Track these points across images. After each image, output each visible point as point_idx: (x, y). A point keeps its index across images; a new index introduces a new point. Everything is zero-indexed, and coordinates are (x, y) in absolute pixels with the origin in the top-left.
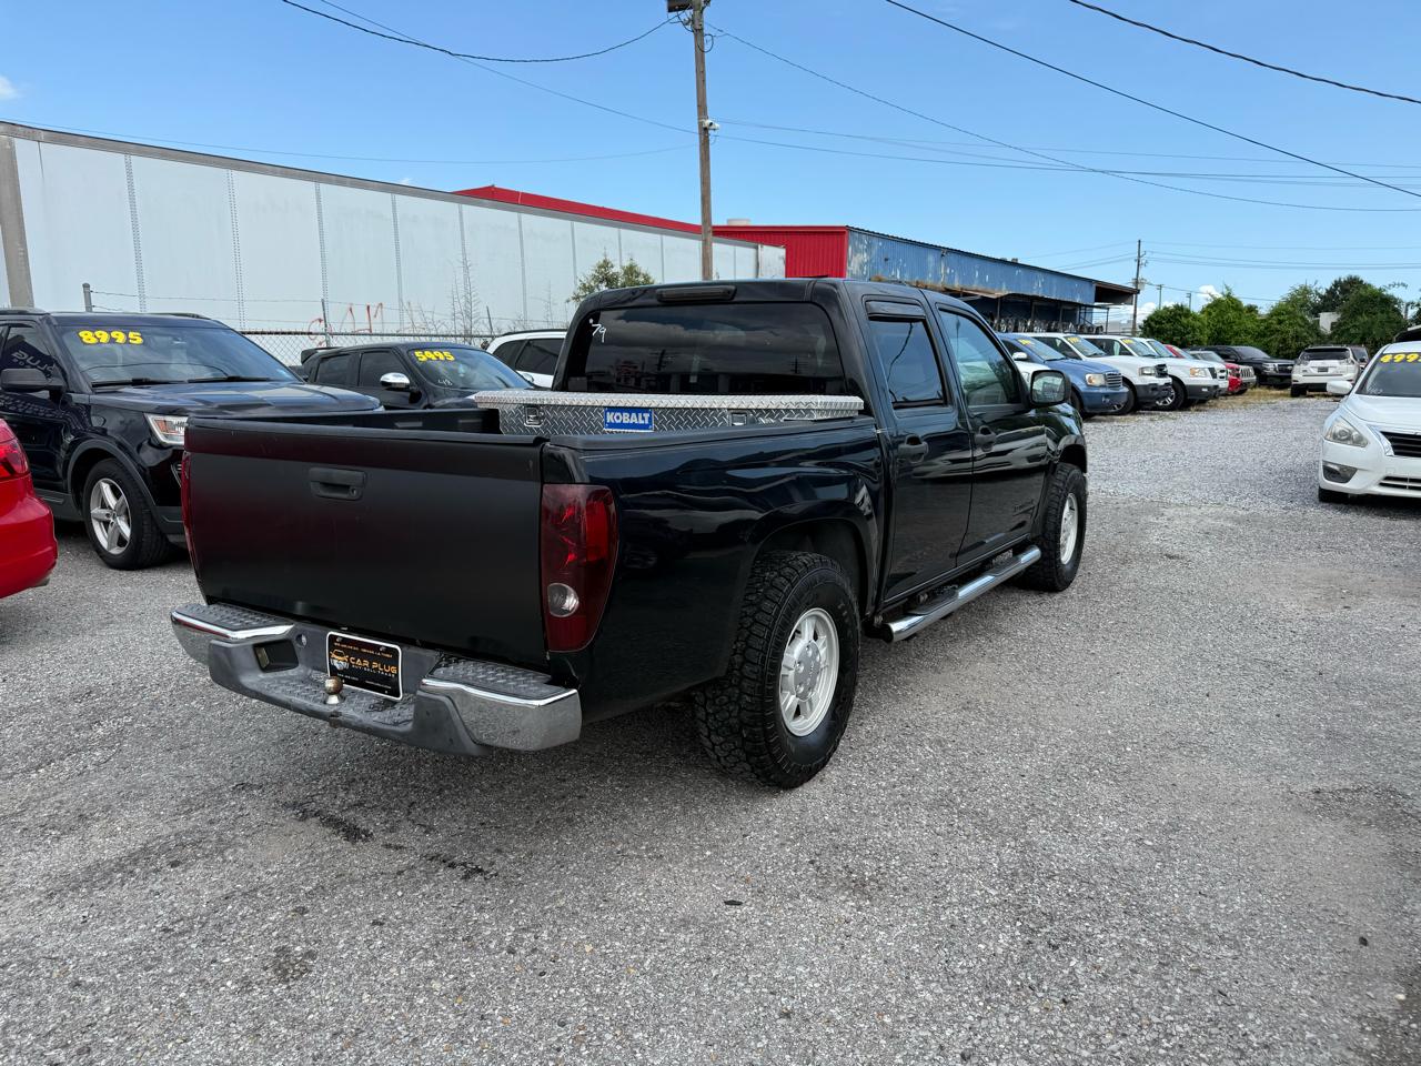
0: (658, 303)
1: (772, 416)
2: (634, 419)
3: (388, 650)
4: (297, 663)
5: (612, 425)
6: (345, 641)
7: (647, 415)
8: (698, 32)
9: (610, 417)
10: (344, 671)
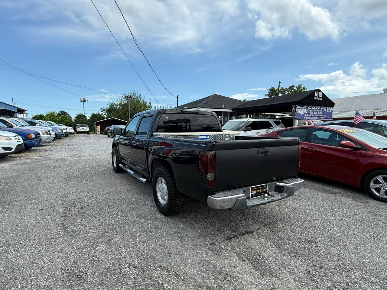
2: (206, 137)
3: (265, 185)
5: (200, 139)
7: (209, 137)
9: (200, 137)
10: (255, 194)
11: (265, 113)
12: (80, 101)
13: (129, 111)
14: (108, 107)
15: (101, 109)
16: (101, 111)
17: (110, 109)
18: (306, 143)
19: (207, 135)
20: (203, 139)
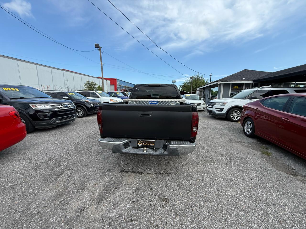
0: (148, 86)
1: (178, 102)
2: (154, 102)
3: (152, 141)
4: (129, 146)
5: (150, 103)
6: (141, 141)
7: (157, 102)
8: (100, 51)
9: (150, 102)
10: (141, 146)
11: (296, 82)
12: (172, 82)
13: (192, 86)
14: (183, 84)
15: (179, 86)
16: (179, 87)
17: (183, 86)
18: (282, 112)
19: (155, 101)
20: (152, 103)
